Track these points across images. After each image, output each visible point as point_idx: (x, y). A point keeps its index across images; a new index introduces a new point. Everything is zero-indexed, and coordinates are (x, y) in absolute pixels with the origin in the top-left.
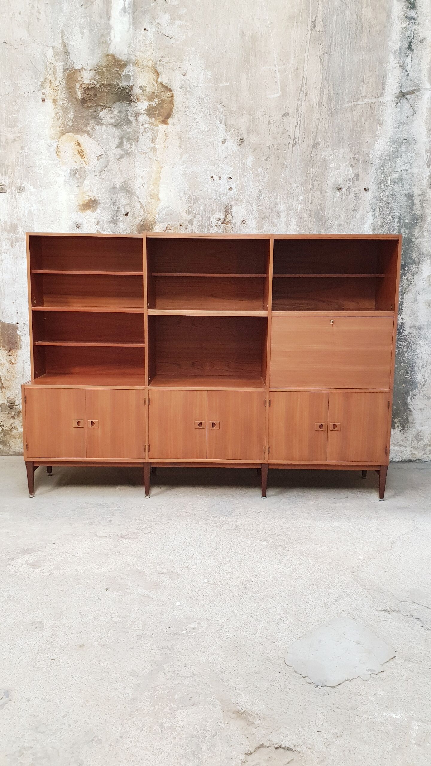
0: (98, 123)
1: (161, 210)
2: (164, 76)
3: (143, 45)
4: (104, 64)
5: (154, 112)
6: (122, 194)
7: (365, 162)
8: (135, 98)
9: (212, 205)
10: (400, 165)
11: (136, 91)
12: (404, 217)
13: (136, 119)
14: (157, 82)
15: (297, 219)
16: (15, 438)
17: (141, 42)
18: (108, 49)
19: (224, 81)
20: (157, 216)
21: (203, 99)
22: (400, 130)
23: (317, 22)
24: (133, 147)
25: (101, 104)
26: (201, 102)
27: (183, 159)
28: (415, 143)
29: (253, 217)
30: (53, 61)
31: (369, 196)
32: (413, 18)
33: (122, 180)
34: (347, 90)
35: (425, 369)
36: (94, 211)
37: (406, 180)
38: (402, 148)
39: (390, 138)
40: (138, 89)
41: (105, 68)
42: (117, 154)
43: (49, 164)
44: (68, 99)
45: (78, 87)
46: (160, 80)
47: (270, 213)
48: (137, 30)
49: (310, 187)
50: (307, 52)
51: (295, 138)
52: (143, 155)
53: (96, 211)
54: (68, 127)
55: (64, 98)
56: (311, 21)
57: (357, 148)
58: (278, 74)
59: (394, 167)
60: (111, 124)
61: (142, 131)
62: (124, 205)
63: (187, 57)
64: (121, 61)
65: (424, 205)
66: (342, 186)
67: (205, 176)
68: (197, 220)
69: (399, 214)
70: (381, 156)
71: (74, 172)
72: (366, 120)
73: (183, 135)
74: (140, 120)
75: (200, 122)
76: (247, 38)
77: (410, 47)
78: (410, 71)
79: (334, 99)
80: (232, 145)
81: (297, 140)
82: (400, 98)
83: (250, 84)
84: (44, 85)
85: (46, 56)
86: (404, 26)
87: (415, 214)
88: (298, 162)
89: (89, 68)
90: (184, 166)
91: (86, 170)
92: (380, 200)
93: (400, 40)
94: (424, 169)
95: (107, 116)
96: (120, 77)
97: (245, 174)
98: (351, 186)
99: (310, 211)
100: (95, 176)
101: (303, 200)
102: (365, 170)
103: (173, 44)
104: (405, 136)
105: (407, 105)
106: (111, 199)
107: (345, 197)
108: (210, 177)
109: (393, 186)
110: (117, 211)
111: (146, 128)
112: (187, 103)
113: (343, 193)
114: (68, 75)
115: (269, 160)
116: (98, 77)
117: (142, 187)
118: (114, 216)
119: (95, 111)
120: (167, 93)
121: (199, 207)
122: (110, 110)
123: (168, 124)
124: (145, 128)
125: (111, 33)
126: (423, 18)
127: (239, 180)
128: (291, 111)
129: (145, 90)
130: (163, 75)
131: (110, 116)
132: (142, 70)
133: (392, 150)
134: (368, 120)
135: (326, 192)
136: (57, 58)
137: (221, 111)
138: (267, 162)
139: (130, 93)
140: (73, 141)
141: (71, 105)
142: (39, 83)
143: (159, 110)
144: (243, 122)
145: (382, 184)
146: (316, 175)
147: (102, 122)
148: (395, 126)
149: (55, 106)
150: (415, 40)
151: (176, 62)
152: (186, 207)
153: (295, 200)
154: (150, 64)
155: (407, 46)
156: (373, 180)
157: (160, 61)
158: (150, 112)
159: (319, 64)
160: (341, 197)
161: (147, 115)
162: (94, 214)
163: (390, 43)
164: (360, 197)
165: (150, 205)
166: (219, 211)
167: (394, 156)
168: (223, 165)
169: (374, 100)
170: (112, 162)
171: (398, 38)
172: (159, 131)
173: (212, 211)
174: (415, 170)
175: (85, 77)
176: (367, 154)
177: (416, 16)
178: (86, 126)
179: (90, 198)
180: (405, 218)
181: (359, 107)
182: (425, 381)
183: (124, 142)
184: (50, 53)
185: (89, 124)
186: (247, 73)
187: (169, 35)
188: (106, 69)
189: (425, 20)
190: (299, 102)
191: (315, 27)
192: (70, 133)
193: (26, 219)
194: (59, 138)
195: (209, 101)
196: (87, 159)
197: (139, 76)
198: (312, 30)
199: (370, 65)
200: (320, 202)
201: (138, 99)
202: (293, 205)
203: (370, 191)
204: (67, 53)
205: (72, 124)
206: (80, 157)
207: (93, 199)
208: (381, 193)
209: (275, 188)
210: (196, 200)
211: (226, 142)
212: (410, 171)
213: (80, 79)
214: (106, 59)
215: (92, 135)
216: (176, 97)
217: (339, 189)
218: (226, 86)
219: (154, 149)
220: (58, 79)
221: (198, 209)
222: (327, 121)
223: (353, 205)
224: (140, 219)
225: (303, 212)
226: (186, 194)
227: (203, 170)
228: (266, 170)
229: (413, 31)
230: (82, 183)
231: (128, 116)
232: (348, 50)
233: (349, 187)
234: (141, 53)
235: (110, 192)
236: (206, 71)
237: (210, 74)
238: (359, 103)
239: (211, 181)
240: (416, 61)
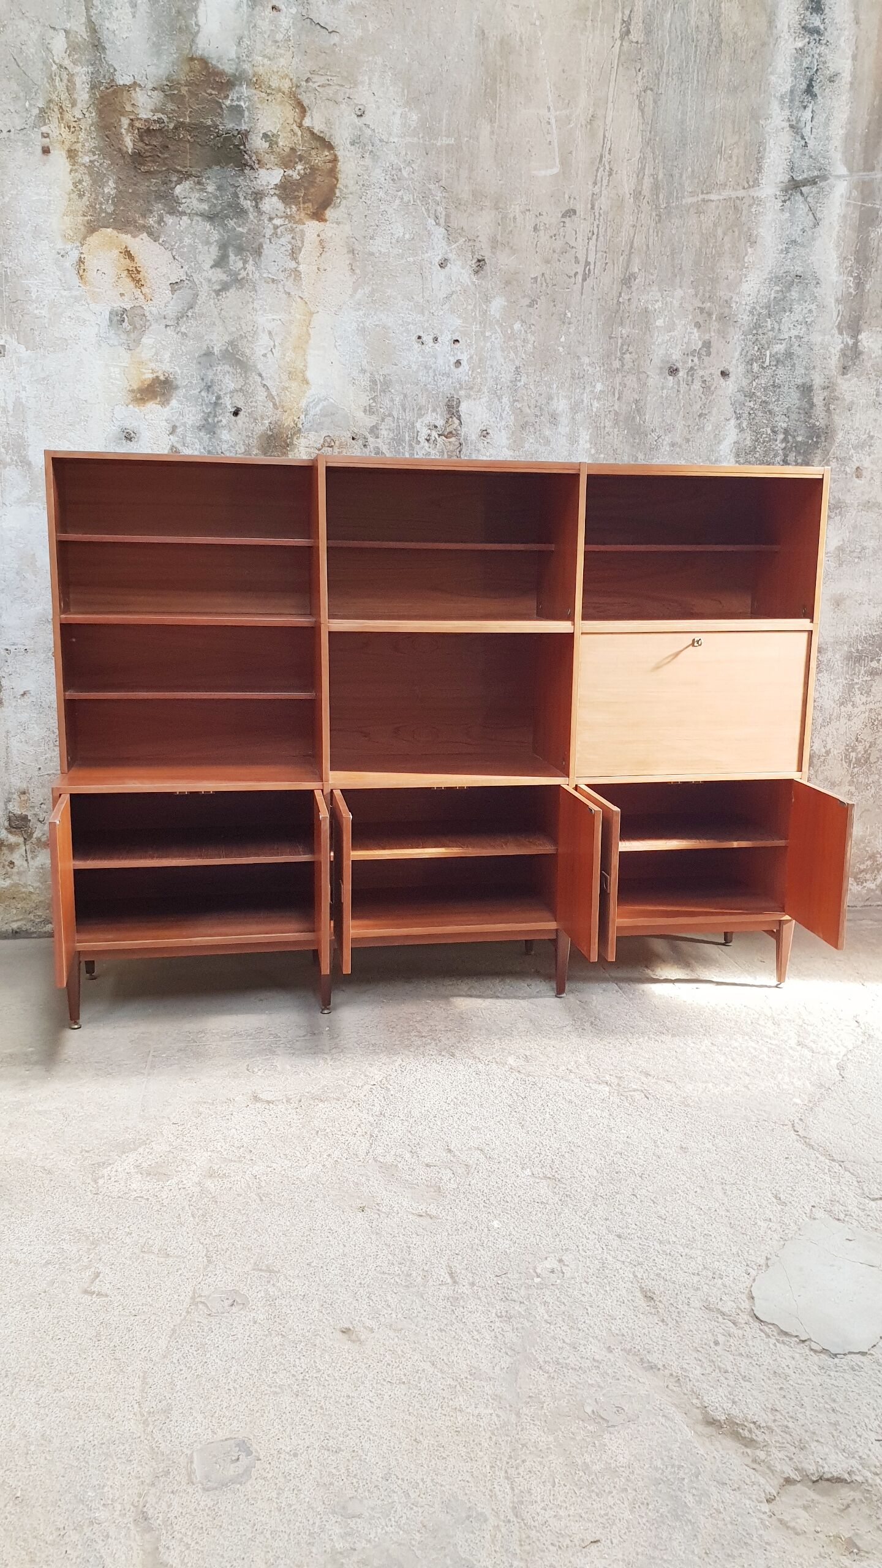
0: (172, 212)
1: (311, 405)
2: (316, 115)
3: (270, 43)
4: (183, 78)
5: (296, 193)
6: (227, 368)
7: (722, 318)
8: (254, 158)
9: (420, 396)
10: (789, 325)
11: (257, 143)
12: (795, 431)
13: (257, 206)
14: (300, 126)
15: (590, 431)
17: (266, 36)
18: (191, 47)
19: (444, 133)
20: (302, 417)
21: (400, 170)
22: (790, 255)
23: (632, 23)
24: (250, 267)
25: (179, 168)
26: (395, 177)
27: (358, 296)
28: (818, 283)
29: (503, 423)
30: (67, 63)
31: (730, 387)
32: (816, 31)
33: (227, 338)
34: (690, 169)
35: (827, 729)
36: (165, 403)
37: (799, 357)
38: (793, 293)
39: (771, 273)
40: (259, 139)
41: (186, 88)
42: (214, 280)
43: (62, 297)
44: (102, 151)
45: (126, 126)
46: (307, 122)
47: (536, 416)
48: (257, 8)
49: (617, 364)
50: (612, 84)
51: (587, 263)
52: (271, 284)
53: (168, 404)
54: (103, 215)
55: (94, 147)
56: (620, 21)
57: (708, 288)
58: (554, 127)
59: (776, 331)
60: (202, 215)
61: (269, 232)
62: (231, 392)
63: (366, 78)
64: (222, 74)
65: (832, 407)
66: (679, 365)
67: (405, 334)
68: (388, 427)
69: (784, 425)
70: (754, 308)
71: (119, 317)
72: (725, 234)
73: (357, 246)
74: (264, 209)
75: (393, 220)
76: (491, 45)
77: (809, 90)
78: (809, 139)
79: (665, 187)
80: (461, 271)
81: (592, 267)
82: (790, 192)
83: (498, 145)
84: (46, 115)
85: (49, 50)
86: (800, 45)
87: (814, 425)
88: (594, 313)
89: (150, 86)
90: (361, 313)
91: (147, 314)
92: (751, 395)
93: (792, 75)
94: (833, 336)
95: (192, 195)
96: (219, 111)
97: (487, 334)
98: (695, 365)
99: (616, 414)
100: (166, 326)
101: (603, 392)
102: (723, 334)
103: (334, 44)
104: (799, 270)
105: (802, 206)
106: (203, 379)
107: (683, 387)
108: (415, 337)
109: (774, 368)
110: (216, 404)
111: (278, 227)
112: (366, 177)
113: (681, 379)
114: (102, 97)
115: (536, 306)
116: (170, 106)
117: (269, 355)
118: (209, 417)
119: (164, 183)
120: (323, 151)
121: (392, 400)
122: (199, 183)
123: (326, 221)
124: (276, 227)
125: (199, 11)
126: (836, 33)
127: (475, 346)
128: (580, 208)
129: (277, 143)
130: (314, 113)
131: (197, 195)
132: (269, 98)
133: (772, 296)
134: (730, 233)
135: (648, 376)
136: (76, 56)
137: (438, 198)
138: (531, 310)
139: (242, 147)
140: (117, 248)
141: (109, 166)
142: (36, 111)
143: (306, 189)
144: (483, 223)
145: (755, 365)
146: (627, 340)
147: (180, 209)
148: (780, 247)
149: (74, 165)
150: (819, 78)
151: (342, 86)
152: (364, 400)
153: (588, 390)
154: (286, 85)
155: (804, 86)
156: (737, 354)
157: (307, 81)
158: (287, 191)
159: (636, 111)
160: (676, 386)
161: (280, 197)
162: (165, 410)
163: (773, 79)
164: (712, 388)
165: (288, 393)
166: (434, 410)
167: (776, 308)
168: (442, 312)
169: (741, 193)
170: (204, 297)
171: (789, 69)
172: (307, 234)
173: (420, 409)
174: (816, 338)
175: (140, 104)
176: (727, 301)
177: (822, 27)
178: (144, 216)
179: (155, 375)
180: (795, 434)
181: (713, 205)
182: (828, 753)
183: (231, 254)
184: (59, 43)
185: (151, 212)
186: (491, 121)
187: (326, 24)
188: (189, 91)
189: (839, 37)
190: (597, 190)
191: (628, 32)
192: (110, 230)
193: (10, 419)
194: (84, 238)
195: (412, 176)
196: (147, 290)
197: (261, 112)
198: (622, 38)
199: (734, 122)
200: (637, 397)
201: (259, 162)
202: (583, 401)
203: (732, 378)
204: (98, 46)
205: (112, 208)
206: (132, 285)
207: (162, 378)
208: (752, 382)
209: (547, 364)
210: (386, 385)
211: (449, 265)
212: (806, 340)
213: (128, 108)
214: (188, 68)
215: (159, 237)
216: (343, 163)
217: (673, 371)
218: (448, 145)
219: (296, 274)
220: (79, 105)
221: (389, 404)
222: (651, 231)
223: (700, 403)
224: (266, 422)
225: (603, 416)
226: (364, 371)
227: (400, 322)
228: (530, 328)
229: (816, 56)
230: (138, 342)
231: (238, 198)
232: (692, 87)
233: (692, 368)
234: (266, 61)
235: (200, 363)
236: (407, 110)
237: (415, 117)
238: (713, 197)
239: (416, 346)
240: (821, 118)
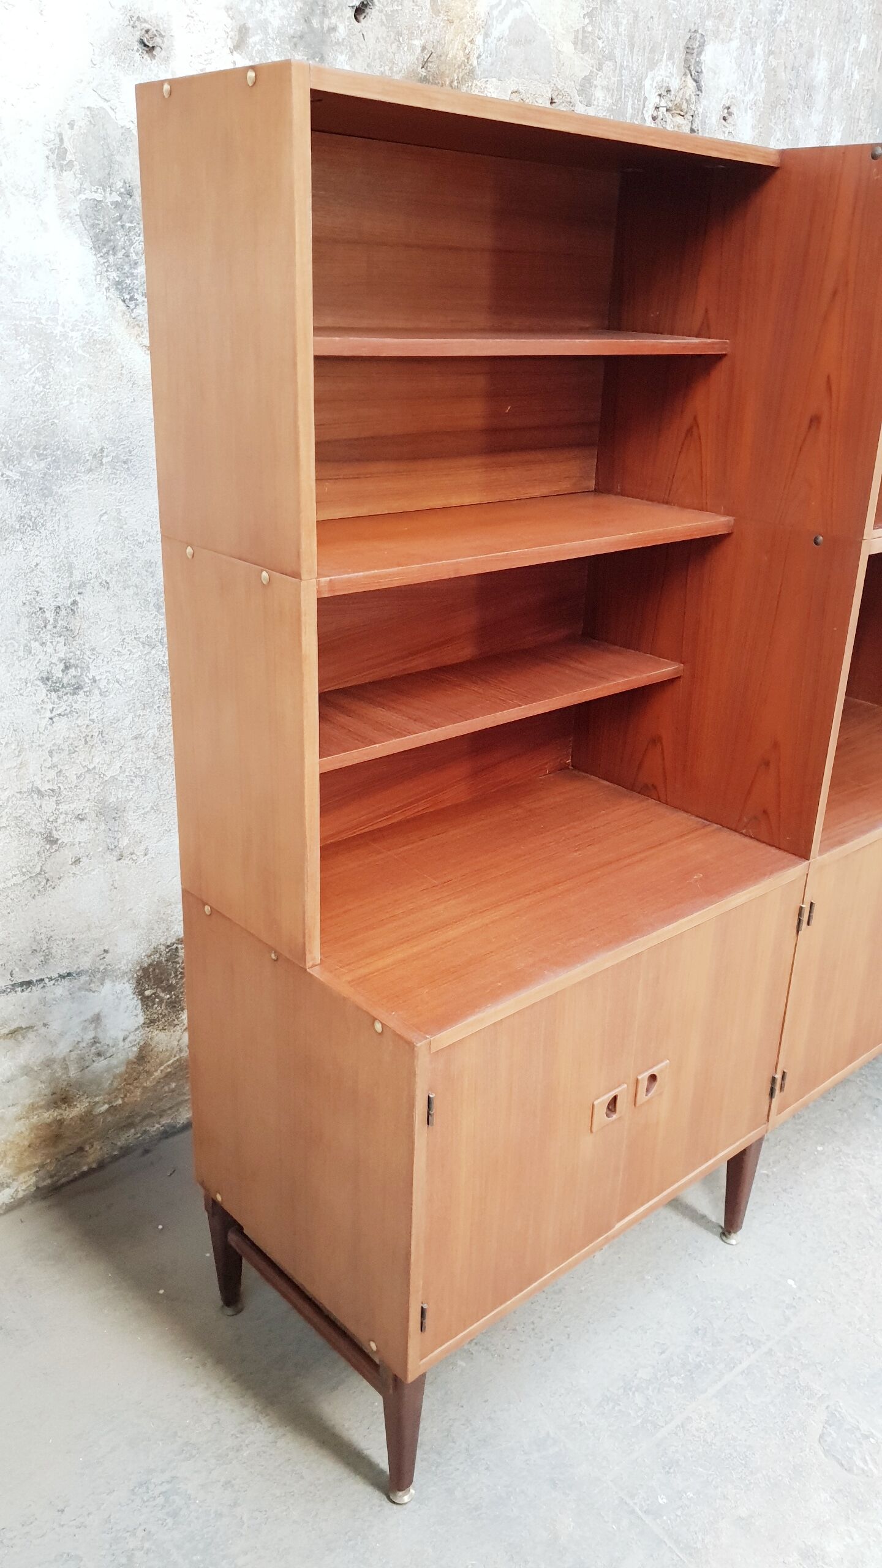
9: (655, 19)
20: (479, 40)
68: (605, 83)
101: (866, 52)
121: (617, 25)
152: (577, 15)
153: (851, 46)
166: (669, 55)
173: (652, 49)
202: (844, 66)
221: (612, 31)
224: (418, 43)
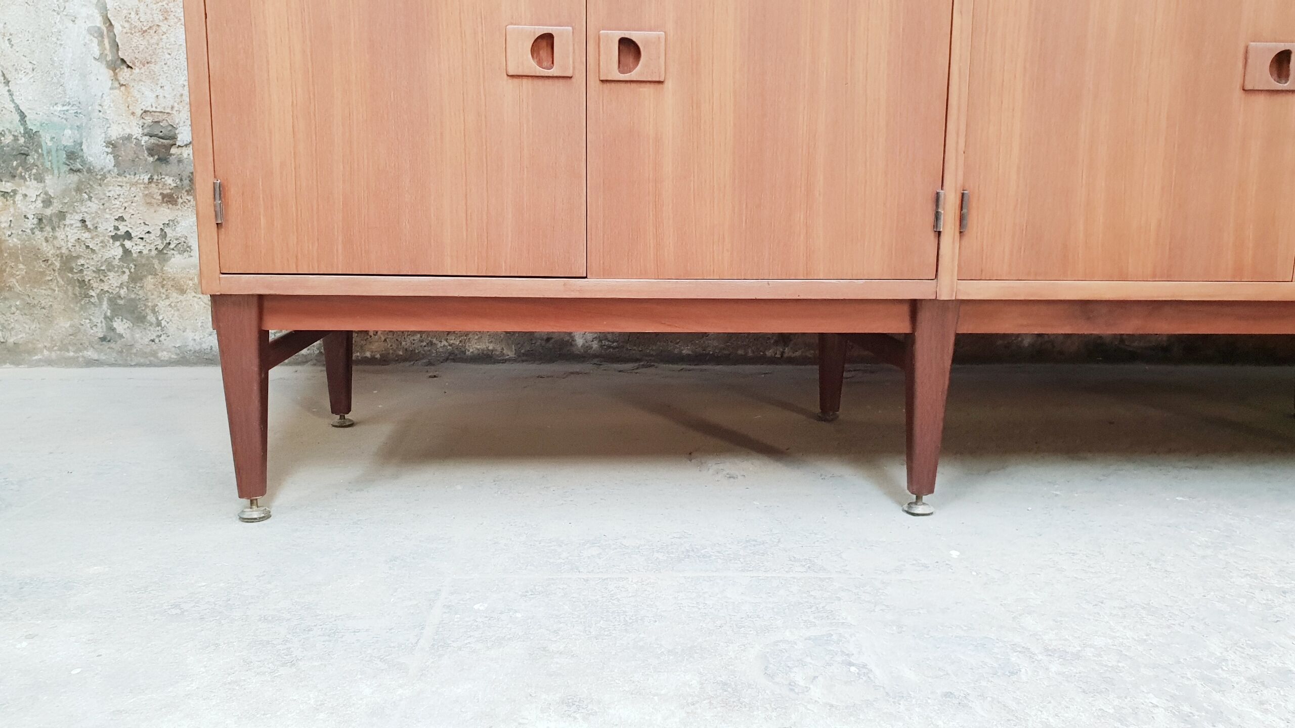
16: (182, 291)
